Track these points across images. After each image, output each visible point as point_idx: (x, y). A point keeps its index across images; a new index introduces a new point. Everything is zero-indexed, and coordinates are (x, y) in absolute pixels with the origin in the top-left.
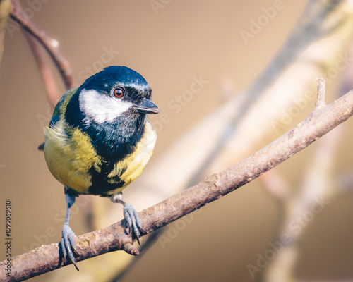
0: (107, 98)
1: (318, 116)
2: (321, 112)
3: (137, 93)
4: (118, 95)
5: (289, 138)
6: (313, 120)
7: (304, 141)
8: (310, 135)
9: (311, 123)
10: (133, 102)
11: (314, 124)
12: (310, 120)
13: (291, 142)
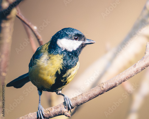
1: (146, 58)
4: (76, 39)
7: (140, 69)
8: (143, 66)
11: (145, 61)
12: (143, 60)
13: (135, 69)
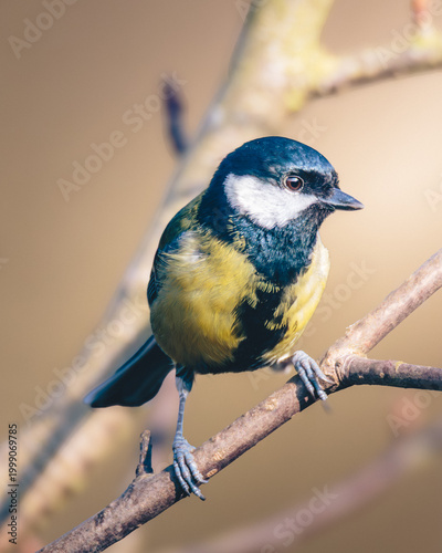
0: (275, 190)
1: (142, 491)
2: (146, 484)
3: (323, 181)
4: (293, 186)
5: (97, 525)
6: (134, 496)
7: (120, 530)
8: (130, 520)
9: (130, 501)
10: (316, 195)
11: (136, 502)
12: (129, 497)
13: (99, 531)
